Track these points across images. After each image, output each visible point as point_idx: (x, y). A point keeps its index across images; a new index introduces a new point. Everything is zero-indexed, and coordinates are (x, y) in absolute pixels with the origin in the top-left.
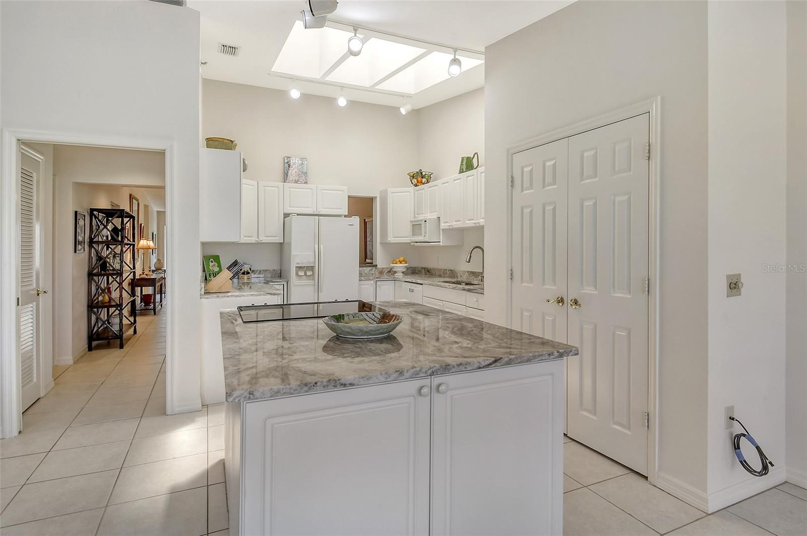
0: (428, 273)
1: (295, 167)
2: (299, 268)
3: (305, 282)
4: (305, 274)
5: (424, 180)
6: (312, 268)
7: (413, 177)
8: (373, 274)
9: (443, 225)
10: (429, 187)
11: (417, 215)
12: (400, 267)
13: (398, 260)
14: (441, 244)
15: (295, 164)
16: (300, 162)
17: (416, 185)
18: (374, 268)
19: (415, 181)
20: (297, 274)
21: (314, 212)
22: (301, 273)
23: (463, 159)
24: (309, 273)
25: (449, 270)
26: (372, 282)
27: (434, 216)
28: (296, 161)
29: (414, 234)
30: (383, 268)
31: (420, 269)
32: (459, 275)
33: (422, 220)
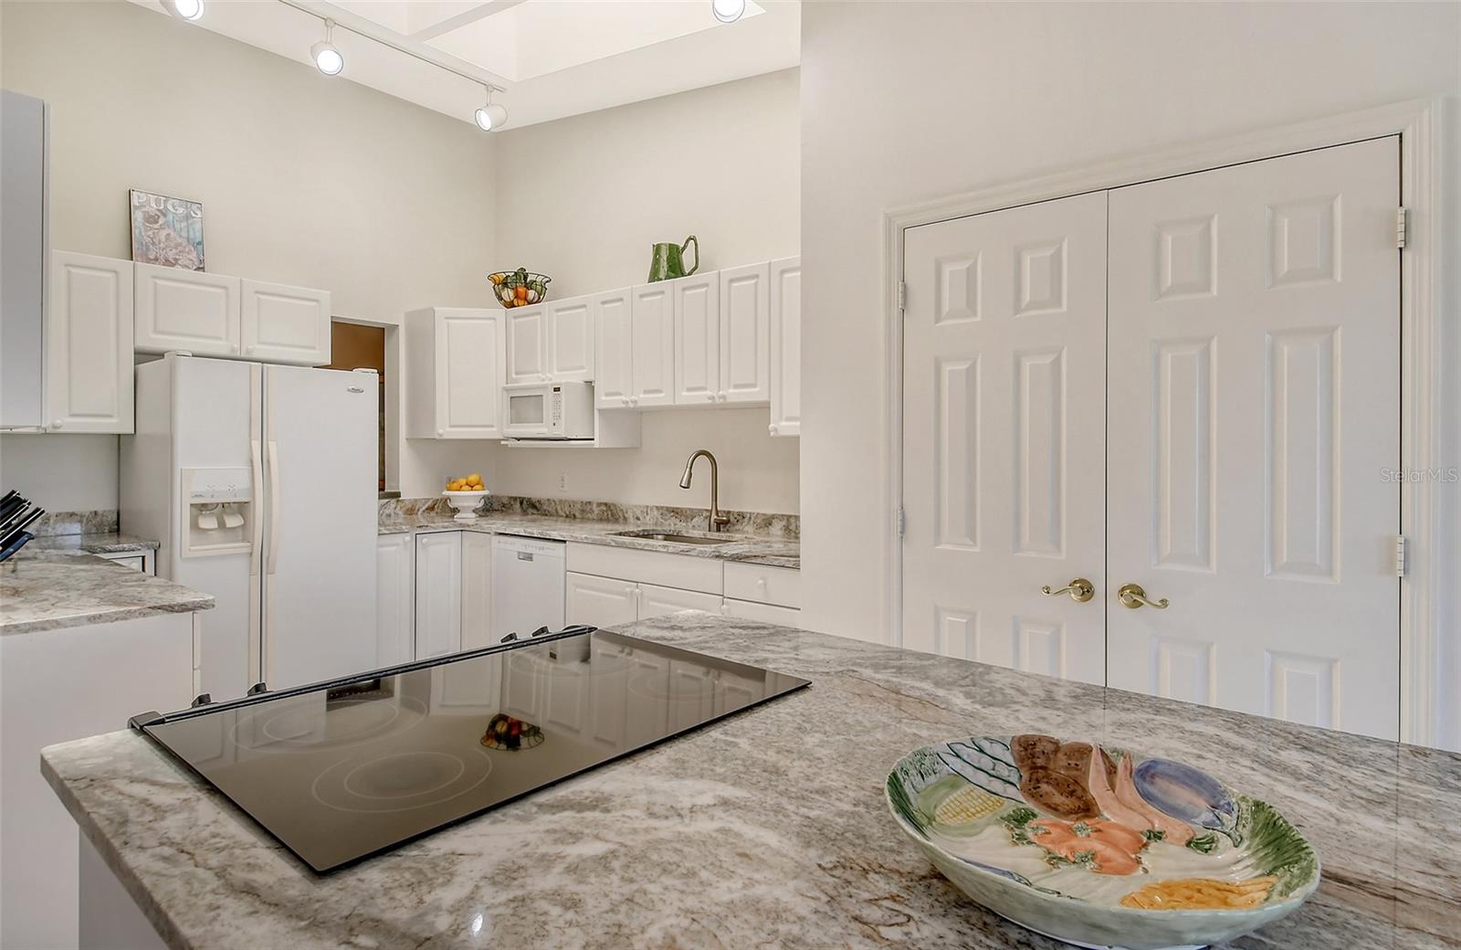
0: (530, 511)
1: (166, 222)
2: (201, 508)
3: (217, 546)
4: (222, 525)
5: (531, 294)
6: (242, 508)
7: (505, 284)
8: (390, 515)
9: (602, 401)
10: (558, 310)
11: (517, 373)
12: (468, 499)
13: (463, 481)
14: (596, 444)
15: (165, 215)
16: (181, 210)
17: (511, 305)
18: (393, 501)
19: (508, 294)
20: (195, 526)
21: (233, 350)
22: (208, 523)
23: (657, 249)
24: (233, 521)
25: (599, 505)
26: (408, 538)
27: (576, 378)
28: (170, 208)
29: (517, 419)
30: (416, 500)
31: (505, 501)
32: (630, 515)
33: (544, 387)
